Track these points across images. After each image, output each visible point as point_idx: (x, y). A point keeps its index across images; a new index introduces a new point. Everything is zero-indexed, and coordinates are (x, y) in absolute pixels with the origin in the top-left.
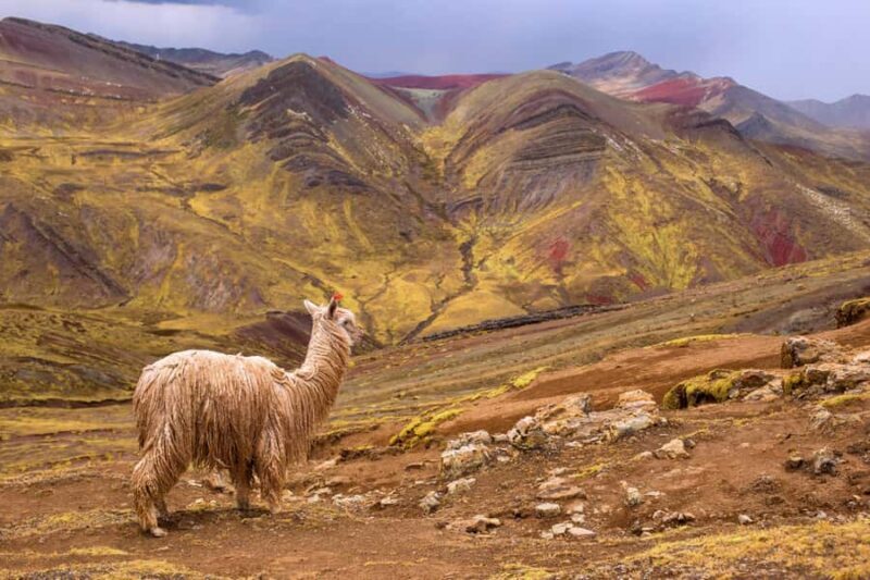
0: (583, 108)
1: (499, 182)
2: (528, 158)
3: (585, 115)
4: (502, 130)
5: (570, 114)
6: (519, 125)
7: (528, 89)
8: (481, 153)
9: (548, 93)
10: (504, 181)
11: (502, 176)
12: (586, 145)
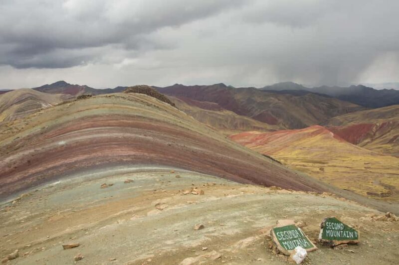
0: (35, 97)
1: (10, 119)
2: (19, 112)
3: (35, 99)
4: (12, 105)
5: (31, 99)
6: (16, 103)
7: (19, 93)
8: (5, 112)
9: (25, 94)
10: (12, 118)
11: (11, 117)
12: (36, 107)
